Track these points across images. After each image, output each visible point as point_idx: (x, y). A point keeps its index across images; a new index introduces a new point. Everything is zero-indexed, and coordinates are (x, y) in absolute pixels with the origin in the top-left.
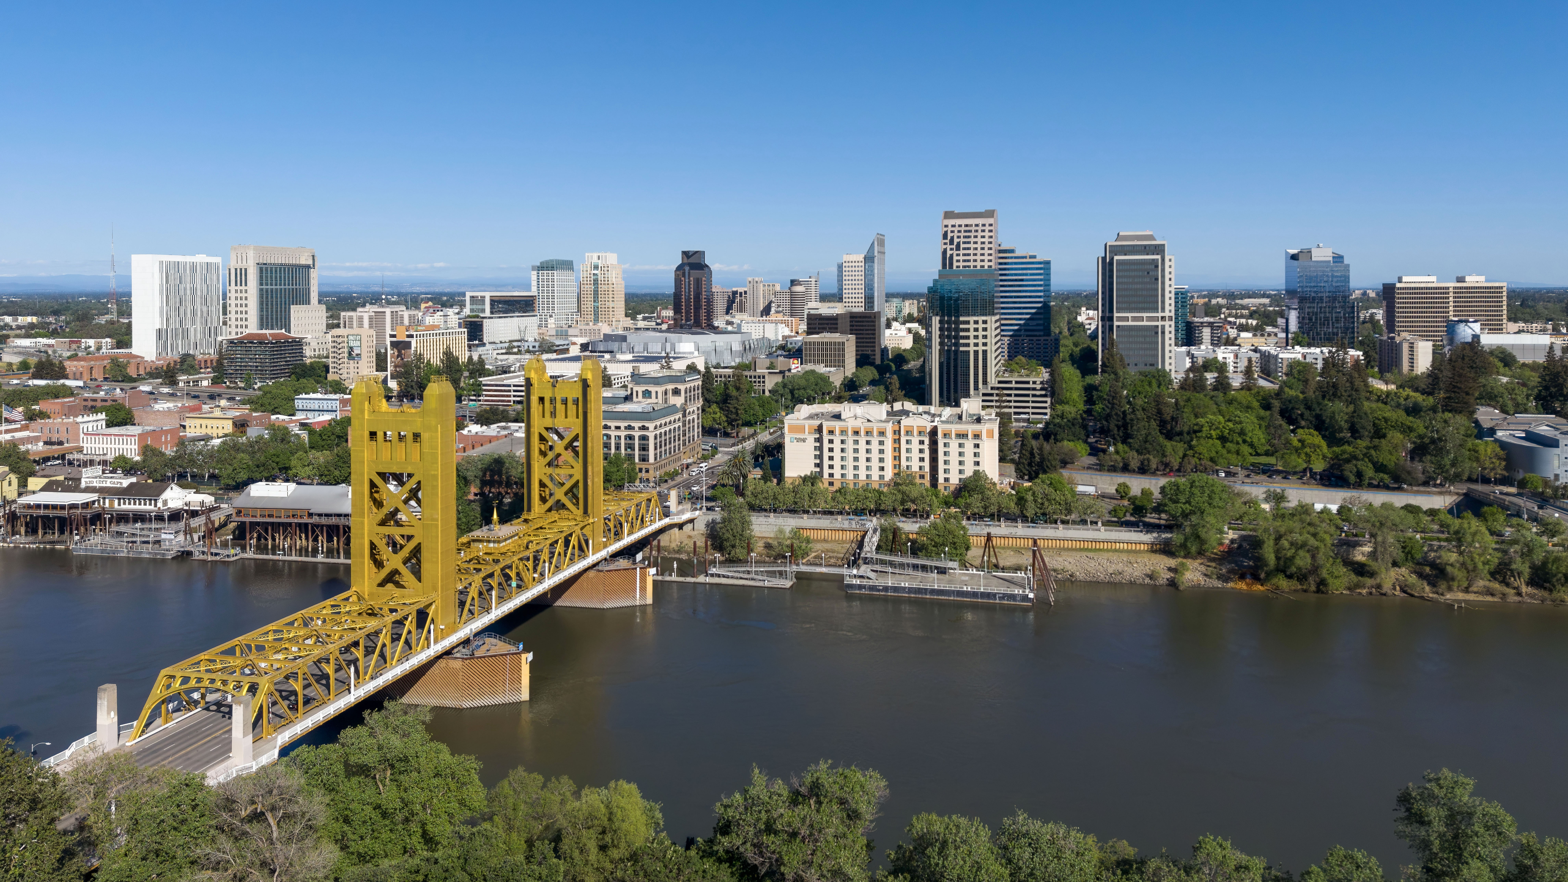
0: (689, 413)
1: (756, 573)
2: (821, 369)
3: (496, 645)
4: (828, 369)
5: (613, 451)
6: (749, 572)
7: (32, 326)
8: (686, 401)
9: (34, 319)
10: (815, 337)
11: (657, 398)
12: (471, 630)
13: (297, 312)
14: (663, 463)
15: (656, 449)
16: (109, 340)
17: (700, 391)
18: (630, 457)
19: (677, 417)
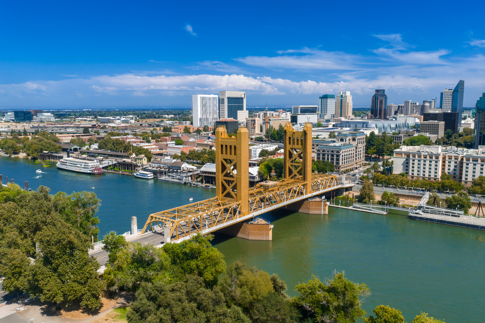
0: (359, 148)
1: (372, 208)
2: (428, 135)
3: (262, 221)
4: (430, 135)
5: (326, 160)
6: (369, 207)
7: (172, 118)
8: (358, 143)
9: (172, 116)
10: (426, 122)
11: (346, 141)
12: (253, 215)
13: (239, 112)
14: (345, 166)
15: (342, 160)
16: (189, 122)
17: (365, 140)
18: (333, 163)
19: (353, 149)
